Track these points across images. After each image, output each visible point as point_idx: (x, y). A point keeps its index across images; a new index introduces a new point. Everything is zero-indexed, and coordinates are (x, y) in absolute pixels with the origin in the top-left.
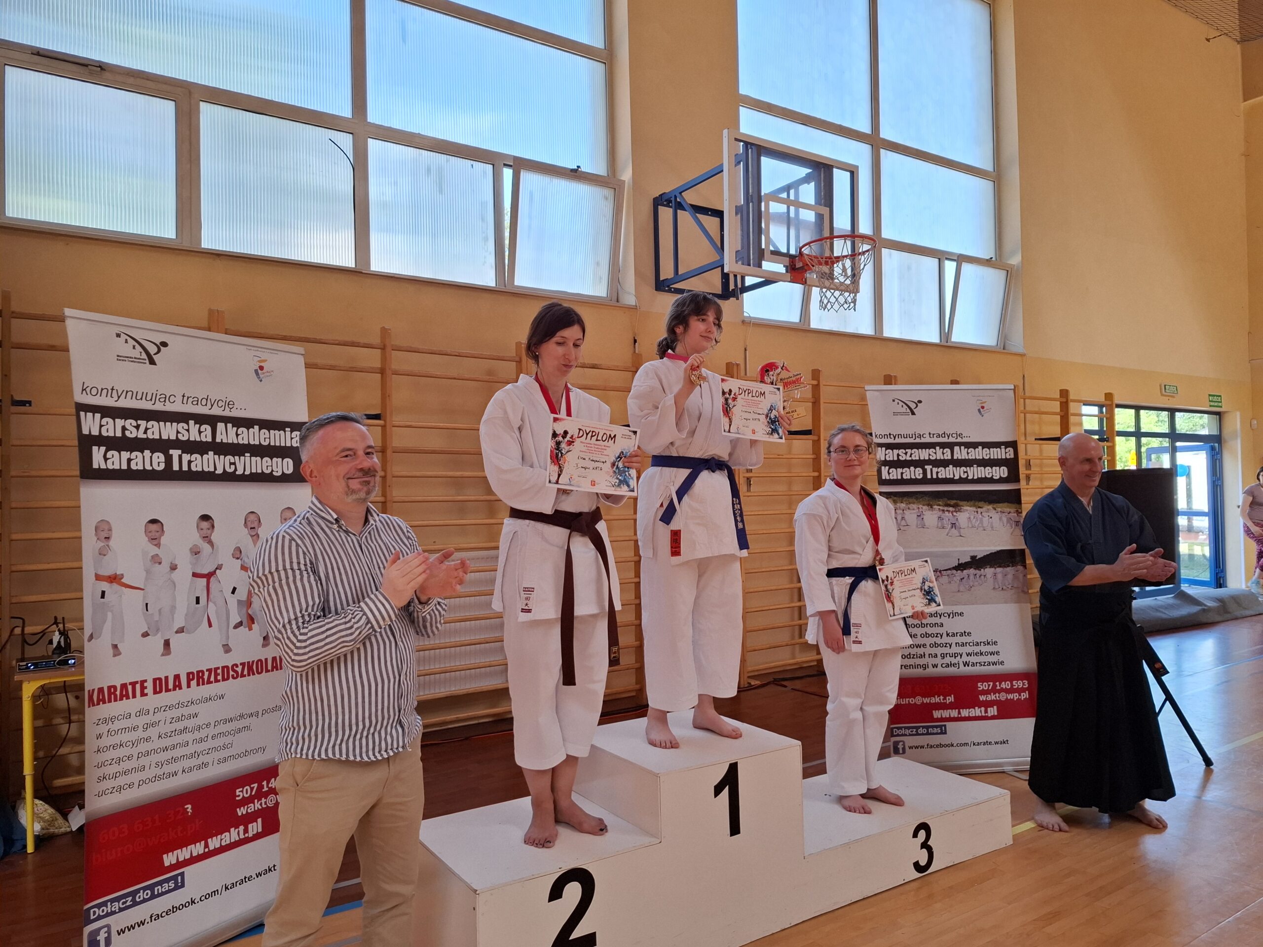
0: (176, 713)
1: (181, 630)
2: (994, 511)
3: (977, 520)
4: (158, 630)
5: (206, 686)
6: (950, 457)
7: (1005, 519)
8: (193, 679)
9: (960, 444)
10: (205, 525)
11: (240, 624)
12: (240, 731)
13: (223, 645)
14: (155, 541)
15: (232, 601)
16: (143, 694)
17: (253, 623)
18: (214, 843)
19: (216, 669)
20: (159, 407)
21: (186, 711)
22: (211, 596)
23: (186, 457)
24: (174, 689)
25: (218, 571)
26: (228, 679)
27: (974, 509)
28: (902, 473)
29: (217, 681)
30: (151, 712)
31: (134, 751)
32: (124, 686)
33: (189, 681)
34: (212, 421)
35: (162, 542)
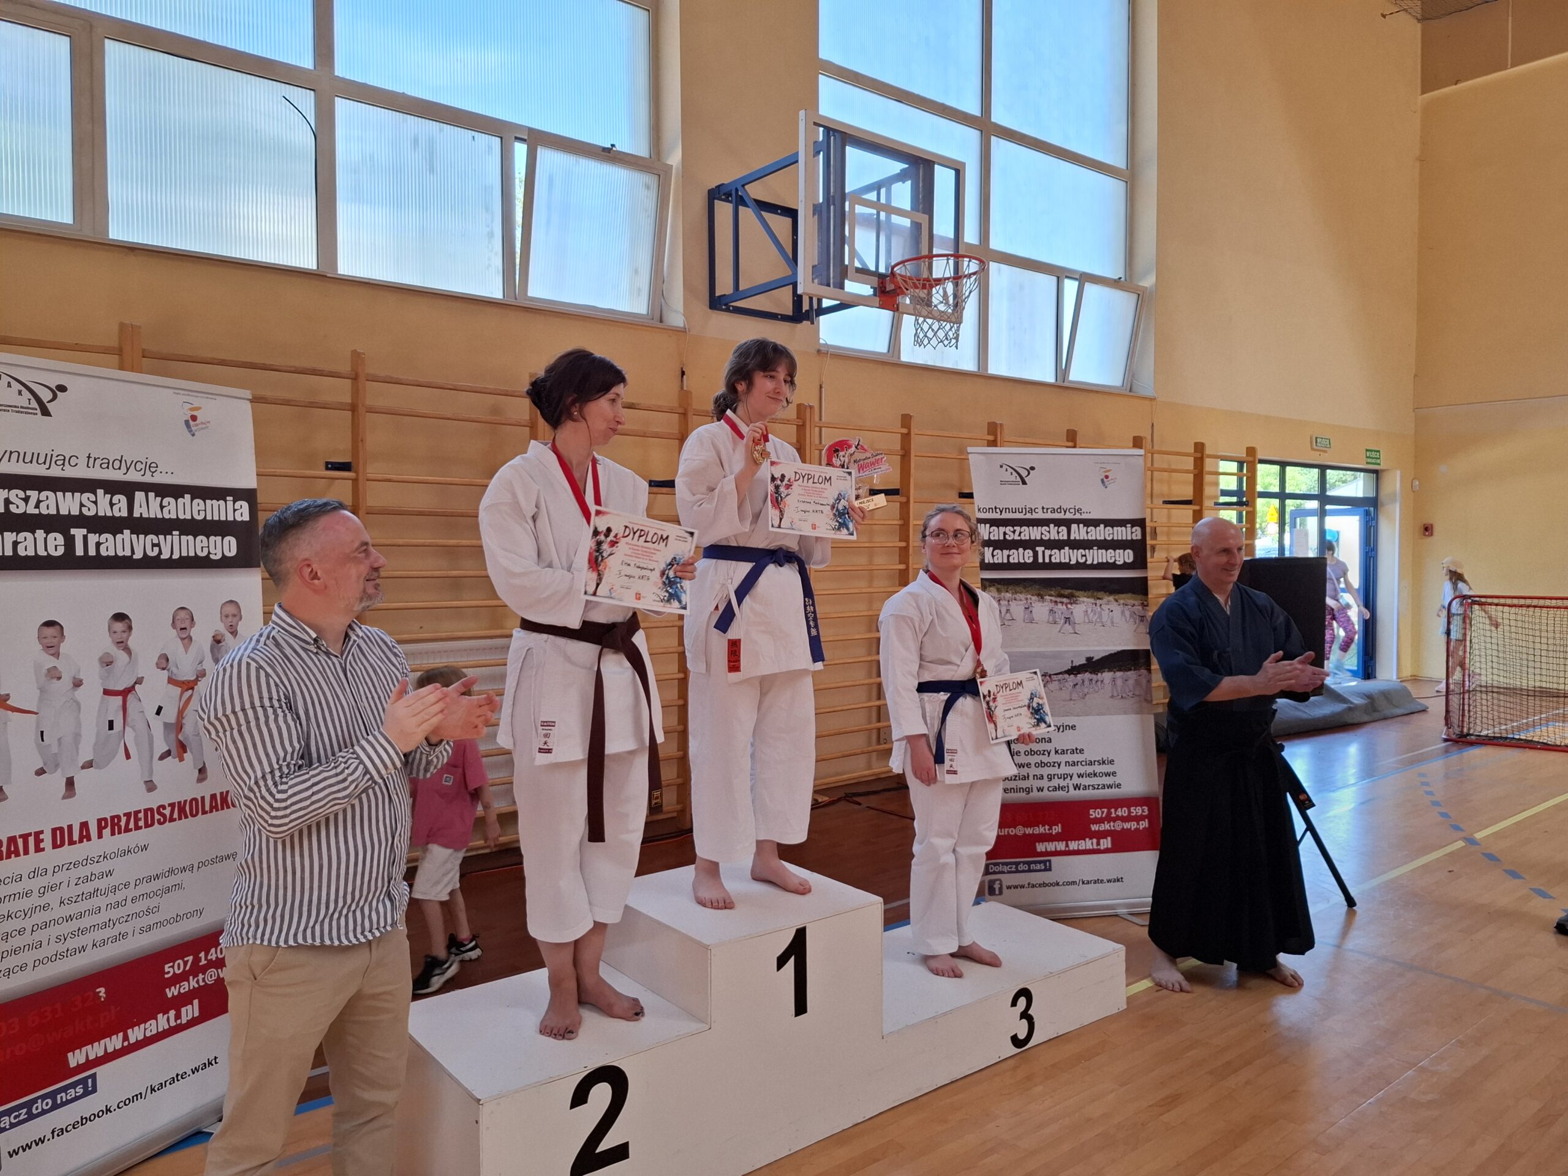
0: (83, 871)
1: (88, 765)
2: (1115, 603)
3: (1095, 614)
4: (57, 766)
5: (123, 835)
6: (1065, 537)
7: (1127, 614)
8: (106, 827)
9: (1078, 522)
10: (119, 626)
11: (168, 753)
12: (168, 890)
13: (146, 782)
14: (52, 649)
15: (157, 726)
16: (38, 849)
17: (185, 751)
18: (136, 1034)
19: (137, 812)
20: (56, 472)
21: (97, 869)
22: (129, 719)
23: (93, 538)
24: (81, 841)
25: (137, 686)
26: (152, 824)
27: (1092, 601)
28: (1009, 556)
29: (137, 828)
30: (50, 872)
31: (28, 924)
32: (12, 840)
33: (100, 829)
34: (128, 489)
35: (62, 650)
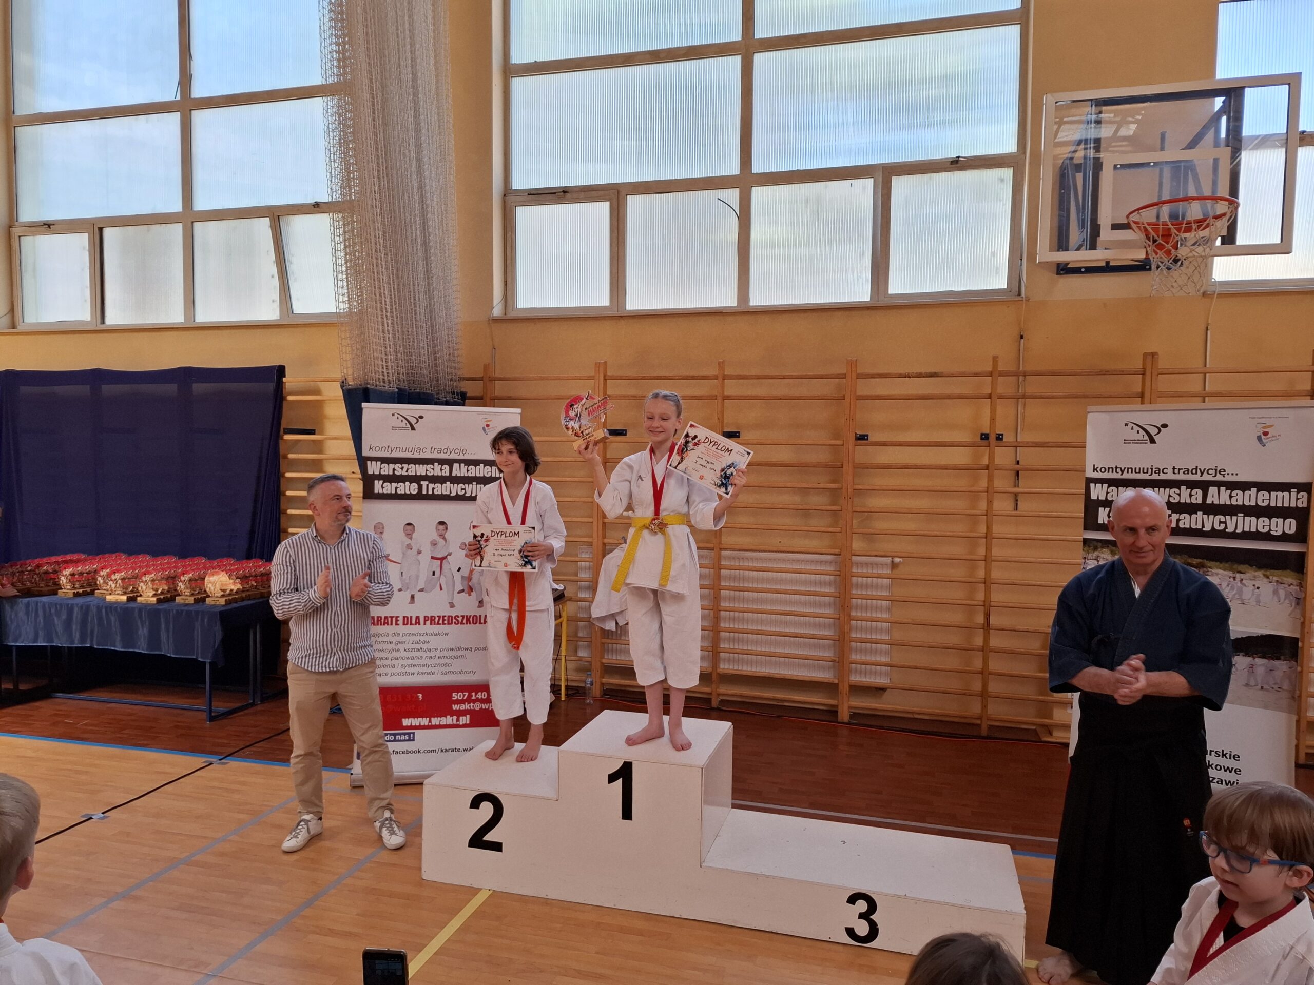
0: (417, 638)
1: (422, 590)
2: (1265, 580)
3: (1232, 588)
4: (408, 588)
5: (436, 626)
7: (1282, 593)
8: (428, 620)
9: (1219, 484)
10: (441, 527)
11: (463, 591)
12: (457, 657)
13: (449, 603)
14: (409, 535)
15: (458, 577)
16: (397, 624)
17: (472, 591)
18: (435, 721)
19: (444, 617)
20: (416, 456)
21: (422, 639)
22: (442, 572)
23: (431, 486)
24: (416, 624)
25: (448, 557)
26: (451, 623)
29: (443, 624)
30: (401, 635)
31: (390, 656)
32: (386, 618)
33: (425, 621)
34: (450, 463)
35: (413, 536)
